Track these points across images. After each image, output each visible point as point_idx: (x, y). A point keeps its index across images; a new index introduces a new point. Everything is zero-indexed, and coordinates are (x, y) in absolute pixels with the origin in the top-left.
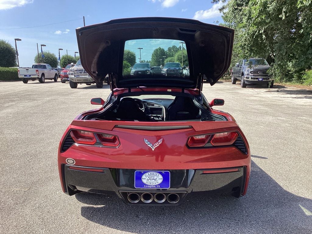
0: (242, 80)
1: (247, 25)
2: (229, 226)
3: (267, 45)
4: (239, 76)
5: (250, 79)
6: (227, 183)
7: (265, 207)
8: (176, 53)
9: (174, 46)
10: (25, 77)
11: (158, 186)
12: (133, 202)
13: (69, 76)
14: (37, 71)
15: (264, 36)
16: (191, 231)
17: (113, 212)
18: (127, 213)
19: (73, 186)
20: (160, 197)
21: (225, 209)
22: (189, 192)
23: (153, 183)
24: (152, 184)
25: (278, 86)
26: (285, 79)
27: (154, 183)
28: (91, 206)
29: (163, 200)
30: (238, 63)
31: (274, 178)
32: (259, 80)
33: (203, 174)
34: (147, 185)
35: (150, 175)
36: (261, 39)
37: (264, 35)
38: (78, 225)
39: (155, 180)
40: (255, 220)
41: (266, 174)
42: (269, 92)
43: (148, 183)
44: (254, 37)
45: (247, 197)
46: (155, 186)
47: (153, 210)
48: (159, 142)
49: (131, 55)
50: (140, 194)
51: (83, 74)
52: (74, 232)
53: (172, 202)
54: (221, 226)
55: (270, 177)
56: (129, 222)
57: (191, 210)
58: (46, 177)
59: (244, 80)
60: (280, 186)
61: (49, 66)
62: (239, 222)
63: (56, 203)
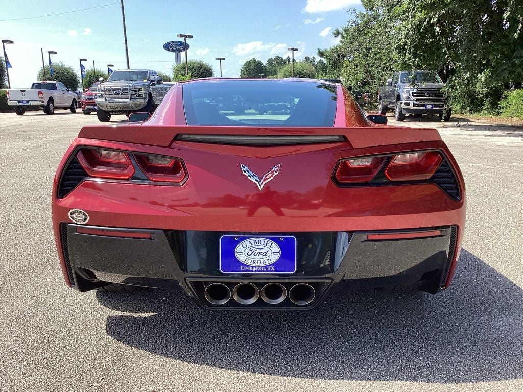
0: (398, 109)
1: (410, 8)
2: (417, 352)
3: (443, 44)
4: (391, 102)
5: (411, 107)
6: (409, 266)
7: (482, 313)
8: (282, 68)
9: (278, 57)
10: (18, 104)
11: (271, 268)
12: (215, 302)
13: (96, 100)
14: (40, 93)
15: (438, 29)
16: (339, 362)
17: (174, 327)
18: (203, 326)
19: (86, 270)
20: (273, 291)
21: (402, 318)
22: (337, 280)
23: (259, 262)
24: (256, 263)
25: (458, 119)
26: (468, 109)
27: (262, 260)
28: (128, 314)
29: (280, 298)
30: (391, 79)
31: (486, 261)
32: (426, 107)
33: (368, 241)
34: (247, 266)
35: (253, 244)
36: (431, 34)
37: (437, 27)
38: (98, 352)
39: (265, 254)
40: (468, 340)
41: (469, 254)
42: (444, 127)
43: (250, 261)
44: (422, 30)
45: (442, 296)
46: (263, 269)
47: (257, 321)
48: (273, 172)
49: (205, 70)
50: (231, 285)
51: (120, 96)
52: (89, 367)
53: (298, 303)
54: (400, 352)
55: (479, 260)
56: (208, 345)
57: (334, 320)
58: (39, 262)
59: (401, 109)
60: (501, 275)
61: (62, 85)
62: (437, 344)
63: (55, 310)
